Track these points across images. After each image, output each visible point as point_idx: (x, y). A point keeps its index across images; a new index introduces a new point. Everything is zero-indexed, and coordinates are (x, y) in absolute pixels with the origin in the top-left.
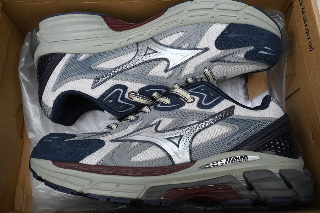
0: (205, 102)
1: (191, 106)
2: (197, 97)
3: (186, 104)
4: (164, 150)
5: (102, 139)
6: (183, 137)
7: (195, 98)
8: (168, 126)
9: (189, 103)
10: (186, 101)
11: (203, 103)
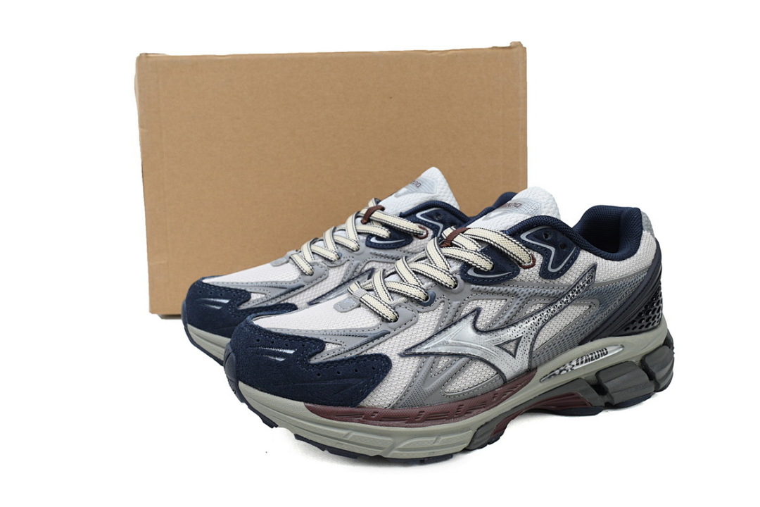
0: (552, 267)
1: (530, 275)
2: (539, 255)
3: (522, 271)
4: (493, 366)
5: (375, 351)
6: (522, 339)
7: (535, 256)
8: (495, 320)
9: (525, 268)
10: (520, 264)
11: (550, 269)
